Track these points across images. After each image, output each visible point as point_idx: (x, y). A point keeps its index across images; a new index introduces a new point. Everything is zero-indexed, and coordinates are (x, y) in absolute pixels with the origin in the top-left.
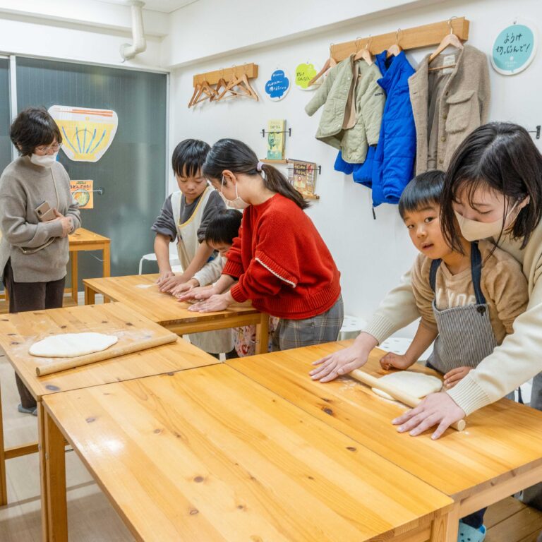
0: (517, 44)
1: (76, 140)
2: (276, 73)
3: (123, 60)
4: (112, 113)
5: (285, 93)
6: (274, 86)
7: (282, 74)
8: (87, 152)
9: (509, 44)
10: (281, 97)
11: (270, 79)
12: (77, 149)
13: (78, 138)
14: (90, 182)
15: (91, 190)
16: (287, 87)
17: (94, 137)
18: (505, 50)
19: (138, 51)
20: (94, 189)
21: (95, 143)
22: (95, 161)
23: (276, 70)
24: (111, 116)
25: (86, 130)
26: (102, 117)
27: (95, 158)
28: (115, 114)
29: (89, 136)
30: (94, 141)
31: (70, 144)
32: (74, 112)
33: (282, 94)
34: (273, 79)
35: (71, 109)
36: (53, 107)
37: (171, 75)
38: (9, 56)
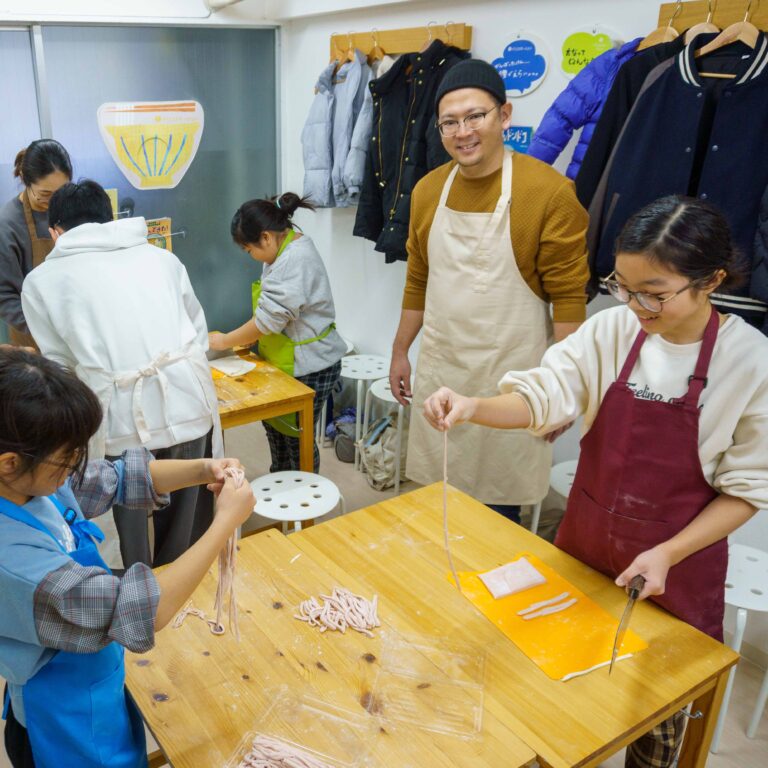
1: (143, 155)
2: (513, 45)
3: (207, 13)
4: (194, 105)
5: (534, 84)
6: (509, 69)
7: (529, 49)
8: (160, 174)
10: (526, 91)
11: (501, 56)
12: (145, 171)
13: (145, 153)
14: (166, 222)
15: (168, 234)
16: (541, 72)
17: (169, 149)
20: (173, 232)
21: (171, 158)
22: (173, 186)
23: (516, 39)
24: (193, 110)
25: (156, 138)
26: (180, 113)
27: (172, 181)
28: (198, 107)
29: (161, 147)
30: (169, 155)
31: (135, 164)
32: (138, 110)
33: (528, 86)
34: (509, 55)
35: (131, 105)
36: (105, 106)
37: (283, 30)
38: (30, 25)
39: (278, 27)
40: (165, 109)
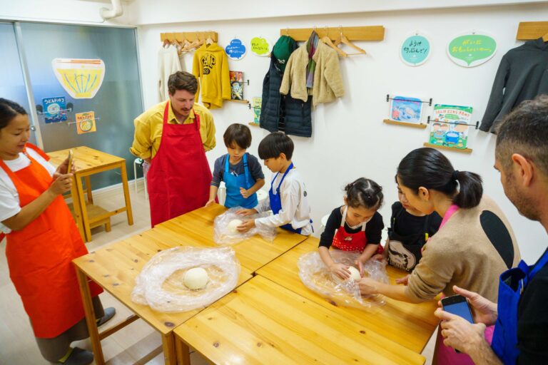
0: (418, 47)
1: (76, 83)
2: (233, 41)
3: (103, 20)
4: (100, 61)
5: (243, 55)
6: (233, 49)
7: (239, 42)
8: (85, 92)
9: (412, 46)
10: (240, 58)
11: (229, 44)
12: (78, 90)
14: (92, 113)
15: (93, 119)
16: (244, 52)
17: (88, 80)
18: (410, 50)
19: (118, 15)
20: (95, 117)
21: (90, 84)
22: (91, 97)
23: (234, 39)
24: (100, 64)
25: (82, 75)
26: (93, 65)
27: (91, 95)
28: (102, 62)
29: (85, 79)
31: (72, 87)
32: (73, 62)
33: (240, 56)
34: (232, 45)
35: (69, 60)
36: (55, 60)
37: (138, 30)
38: (13, 22)
39: (136, 28)
40: (86, 62)
